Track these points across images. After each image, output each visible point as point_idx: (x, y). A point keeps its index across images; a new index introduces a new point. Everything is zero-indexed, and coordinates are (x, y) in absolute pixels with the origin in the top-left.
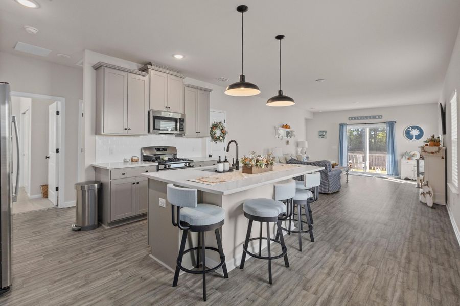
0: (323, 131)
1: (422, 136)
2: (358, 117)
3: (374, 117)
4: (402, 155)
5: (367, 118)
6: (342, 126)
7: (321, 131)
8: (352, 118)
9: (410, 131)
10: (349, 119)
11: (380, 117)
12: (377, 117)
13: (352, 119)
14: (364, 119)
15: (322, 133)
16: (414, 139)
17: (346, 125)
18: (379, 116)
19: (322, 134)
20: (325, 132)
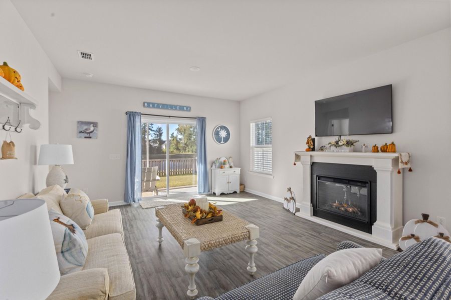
0: (89, 123)
1: (229, 138)
2: (158, 105)
3: (181, 108)
4: (213, 163)
5: (172, 107)
6: (132, 116)
7: (81, 123)
8: (149, 104)
9: (219, 132)
10: (144, 105)
11: (188, 109)
12: (185, 108)
13: (149, 106)
14: (167, 108)
15: (86, 127)
16: (222, 142)
17: (139, 114)
18: (187, 107)
19: (87, 130)
20: (95, 125)
